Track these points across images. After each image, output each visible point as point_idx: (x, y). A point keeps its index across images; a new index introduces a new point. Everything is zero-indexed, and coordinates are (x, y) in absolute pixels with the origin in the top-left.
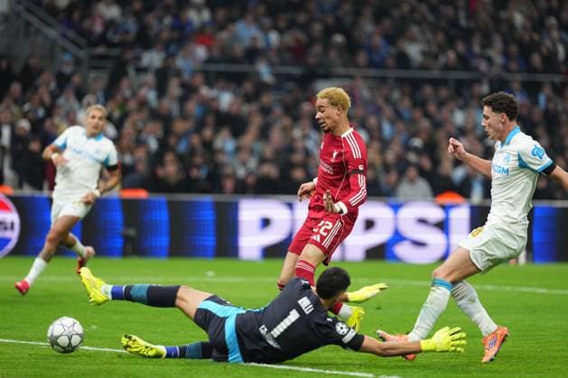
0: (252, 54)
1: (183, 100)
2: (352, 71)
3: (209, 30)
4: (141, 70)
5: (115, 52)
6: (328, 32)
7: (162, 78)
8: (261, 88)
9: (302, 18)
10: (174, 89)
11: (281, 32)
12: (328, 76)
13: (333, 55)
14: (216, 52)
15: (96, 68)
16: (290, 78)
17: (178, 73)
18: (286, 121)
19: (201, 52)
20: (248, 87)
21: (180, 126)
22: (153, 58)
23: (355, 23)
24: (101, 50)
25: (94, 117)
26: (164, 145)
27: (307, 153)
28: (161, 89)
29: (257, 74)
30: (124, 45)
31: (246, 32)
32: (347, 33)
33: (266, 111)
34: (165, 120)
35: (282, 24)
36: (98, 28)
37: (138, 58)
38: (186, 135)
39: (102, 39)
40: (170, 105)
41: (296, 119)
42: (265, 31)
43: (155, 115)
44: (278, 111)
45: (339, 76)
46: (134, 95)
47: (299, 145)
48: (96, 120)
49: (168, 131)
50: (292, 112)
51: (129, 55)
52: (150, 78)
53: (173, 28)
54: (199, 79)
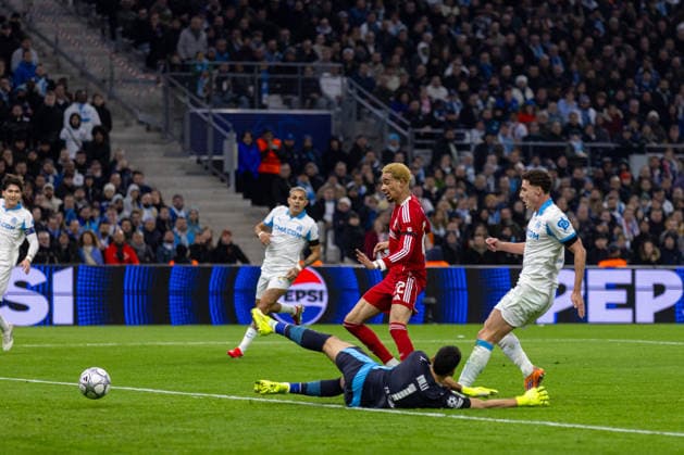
0: (570, 129)
1: (498, 175)
2: (665, 145)
3: (530, 110)
4: (462, 148)
5: (440, 131)
6: (645, 108)
7: (481, 154)
8: (576, 162)
9: (621, 95)
10: (492, 164)
11: (598, 109)
12: (641, 151)
13: (647, 129)
14: (535, 129)
15: (418, 146)
16: (607, 152)
17: (498, 150)
18: (596, 194)
19: (522, 129)
20: (563, 161)
21: (492, 200)
22: (474, 137)
23: (672, 100)
24: (428, 129)
25: (295, 198)
26: (476, 216)
27: (613, 222)
28: (479, 166)
29: (573, 149)
30: (449, 124)
31: (568, 109)
32: (663, 110)
33: (577, 184)
34: (480, 194)
35: (601, 101)
36: (426, 109)
37: (462, 136)
38: (499, 208)
39: (430, 120)
40: (485, 180)
41: (605, 192)
42: (585, 110)
43: (471, 189)
44: (589, 184)
45: (651, 150)
46: (453, 171)
47: (606, 216)
48: (297, 201)
49: (481, 205)
50: (602, 184)
51: (451, 134)
52: (469, 155)
53: (496, 107)
54: (515, 155)
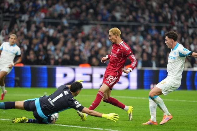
0: (61, 16)
1: (36, 32)
2: (96, 22)
3: (45, 8)
4: (21, 21)
5: (13, 15)
6: (88, 9)
7: (29, 24)
8: (64, 28)
9: (78, 3)
10: (33, 28)
11: (71, 8)
12: (87, 24)
13: (89, 16)
14: (48, 15)
15: (5, 20)
16: (74, 24)
17: (35, 22)
18: (73, 40)
19: (43, 15)
20: (59, 27)
21: (35, 41)
22: (25, 17)
23: (97, 6)
24: (7, 14)
25: (12, 39)
26: (29, 48)
27: (80, 51)
28: (29, 28)
29: (63, 23)
30: (15, 12)
31: (59, 8)
32: (95, 9)
33: (65, 36)
34: (30, 39)
35: (72, 5)
36: (6, 6)
37: (21, 17)
38: (37, 44)
39: (8, 11)
40: (32, 34)
41: (76, 39)
42: (66, 8)
43: (26, 37)
44: (70, 36)
45: (92, 24)
46: (19, 30)
47: (77, 48)
48: (13, 40)
49: (31, 43)
50: (75, 36)
51: (17, 16)
52: (24, 24)
53: (33, 7)
54: (42, 25)
